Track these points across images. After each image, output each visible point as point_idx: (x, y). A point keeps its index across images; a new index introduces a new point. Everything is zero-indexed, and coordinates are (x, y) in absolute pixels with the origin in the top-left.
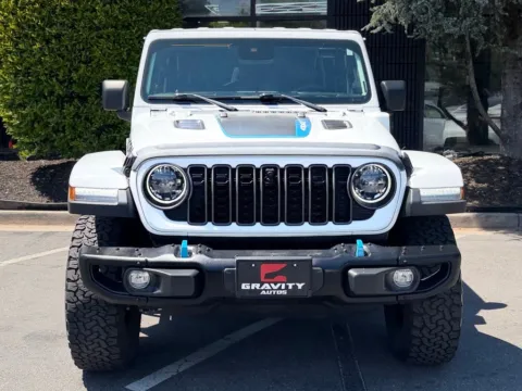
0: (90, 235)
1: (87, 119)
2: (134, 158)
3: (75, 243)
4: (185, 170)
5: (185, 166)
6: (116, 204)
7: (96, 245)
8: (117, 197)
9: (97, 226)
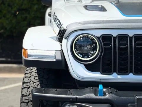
0: (35, 81)
1: (9, 5)
2: (65, 31)
3: (25, 85)
4: (98, 38)
5: (99, 35)
6: (55, 60)
7: (39, 87)
8: (55, 56)
9: (39, 75)
